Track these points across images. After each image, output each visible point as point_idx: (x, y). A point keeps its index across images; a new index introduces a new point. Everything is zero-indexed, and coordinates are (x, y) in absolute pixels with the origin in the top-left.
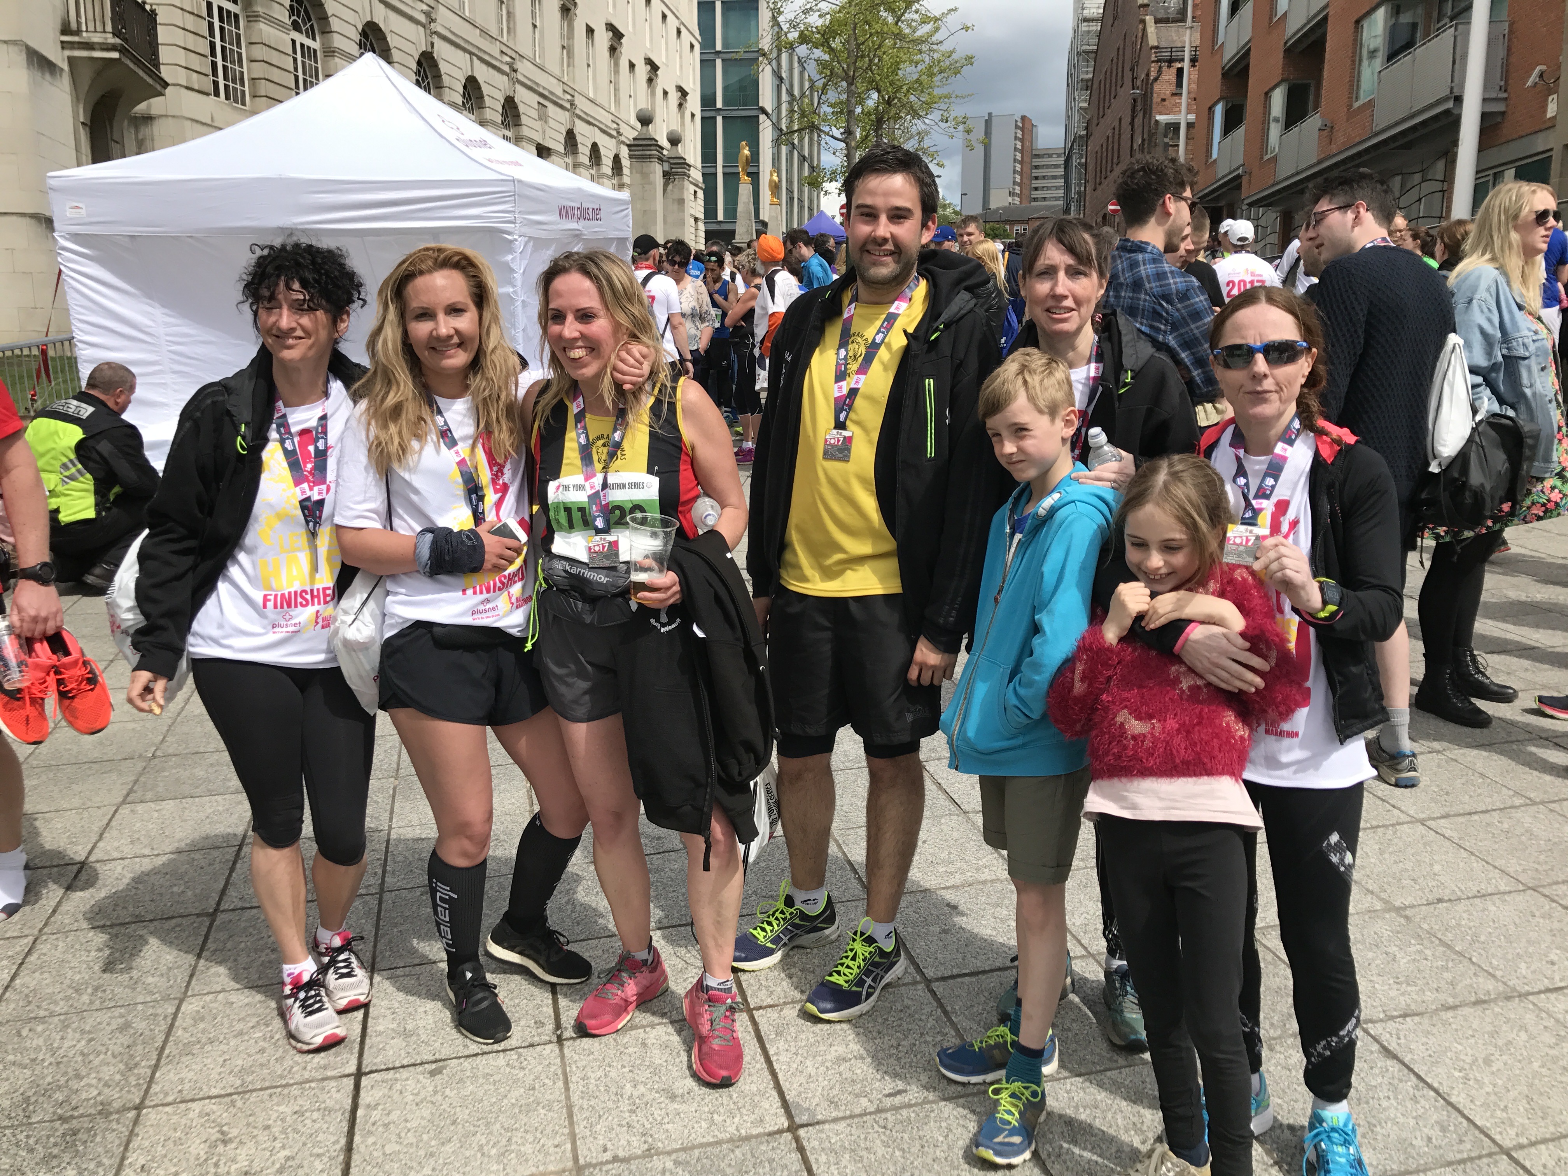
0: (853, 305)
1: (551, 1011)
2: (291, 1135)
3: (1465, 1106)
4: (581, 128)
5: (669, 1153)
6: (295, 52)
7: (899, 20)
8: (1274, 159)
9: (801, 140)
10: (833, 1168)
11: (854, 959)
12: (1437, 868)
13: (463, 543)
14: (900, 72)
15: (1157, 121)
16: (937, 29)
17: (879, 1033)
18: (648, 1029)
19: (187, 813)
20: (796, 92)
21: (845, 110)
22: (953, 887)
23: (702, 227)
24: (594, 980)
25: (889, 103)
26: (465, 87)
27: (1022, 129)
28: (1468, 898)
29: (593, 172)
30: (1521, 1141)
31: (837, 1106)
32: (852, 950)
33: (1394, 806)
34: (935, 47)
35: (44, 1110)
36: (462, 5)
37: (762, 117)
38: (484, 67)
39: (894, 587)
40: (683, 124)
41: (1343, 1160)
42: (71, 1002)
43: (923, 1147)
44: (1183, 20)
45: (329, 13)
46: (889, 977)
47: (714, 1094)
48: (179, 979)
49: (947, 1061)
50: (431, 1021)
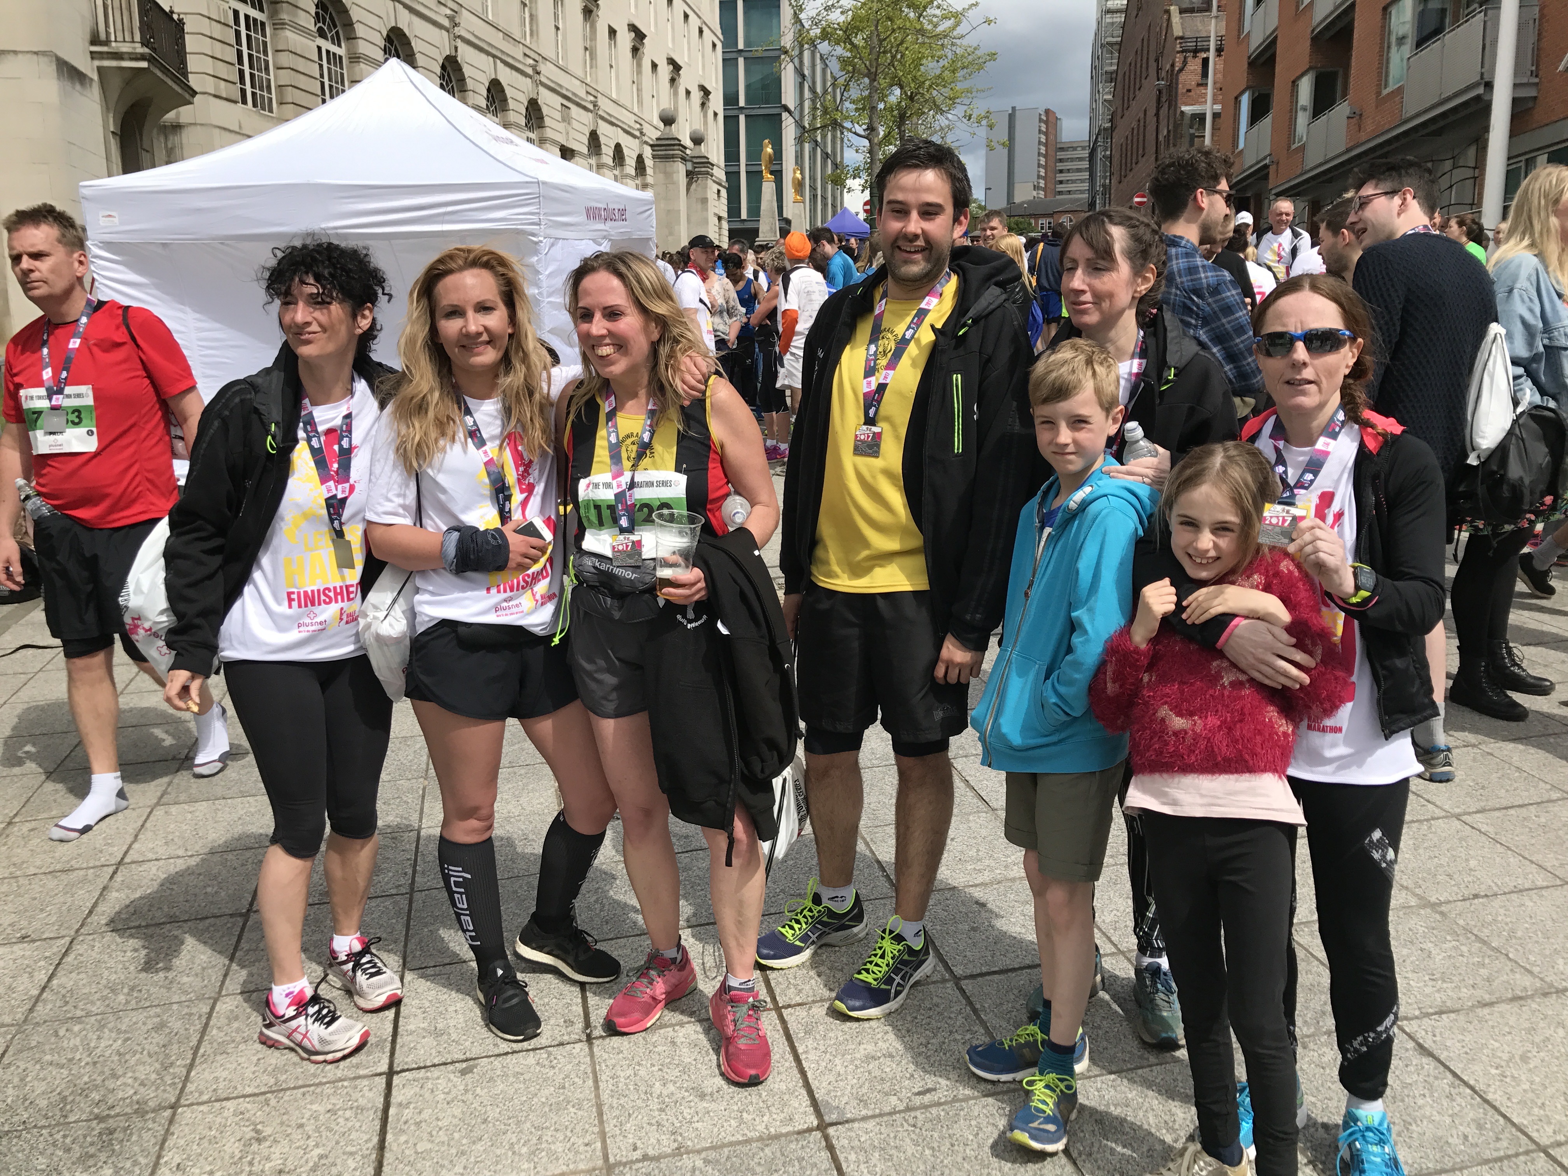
0: (884, 301)
1: (580, 1010)
2: (324, 1134)
3: (1501, 1104)
4: (604, 129)
5: (699, 1152)
6: (320, 58)
7: (920, 15)
8: (1303, 148)
9: (824, 137)
10: (862, 1166)
11: (882, 957)
12: (1473, 863)
13: (488, 542)
14: (922, 68)
15: (1182, 112)
16: (957, 24)
17: (908, 1031)
18: (677, 1028)
19: (220, 814)
20: (819, 89)
21: (868, 107)
22: (982, 884)
23: (725, 225)
24: (623, 978)
25: (911, 98)
26: (489, 90)
27: (1046, 122)
28: (1505, 893)
29: (617, 172)
30: (1558, 1138)
31: (866, 1104)
32: (880, 948)
33: (1428, 801)
34: (958, 41)
35: (81, 1109)
36: (485, 8)
37: (785, 115)
38: (508, 70)
39: (922, 584)
40: (706, 123)
41: (1378, 1160)
42: (107, 1002)
43: (953, 1145)
44: (1208, 9)
45: (354, 20)
46: (918, 976)
47: (744, 1093)
48: (213, 978)
49: (978, 1059)
50: (461, 1020)
